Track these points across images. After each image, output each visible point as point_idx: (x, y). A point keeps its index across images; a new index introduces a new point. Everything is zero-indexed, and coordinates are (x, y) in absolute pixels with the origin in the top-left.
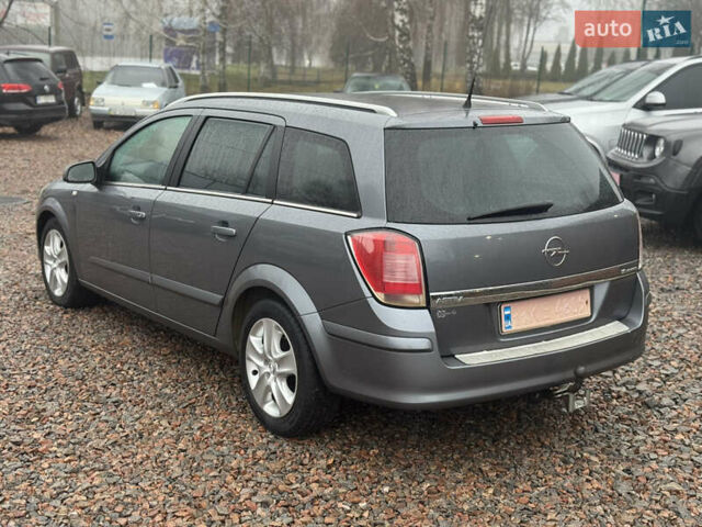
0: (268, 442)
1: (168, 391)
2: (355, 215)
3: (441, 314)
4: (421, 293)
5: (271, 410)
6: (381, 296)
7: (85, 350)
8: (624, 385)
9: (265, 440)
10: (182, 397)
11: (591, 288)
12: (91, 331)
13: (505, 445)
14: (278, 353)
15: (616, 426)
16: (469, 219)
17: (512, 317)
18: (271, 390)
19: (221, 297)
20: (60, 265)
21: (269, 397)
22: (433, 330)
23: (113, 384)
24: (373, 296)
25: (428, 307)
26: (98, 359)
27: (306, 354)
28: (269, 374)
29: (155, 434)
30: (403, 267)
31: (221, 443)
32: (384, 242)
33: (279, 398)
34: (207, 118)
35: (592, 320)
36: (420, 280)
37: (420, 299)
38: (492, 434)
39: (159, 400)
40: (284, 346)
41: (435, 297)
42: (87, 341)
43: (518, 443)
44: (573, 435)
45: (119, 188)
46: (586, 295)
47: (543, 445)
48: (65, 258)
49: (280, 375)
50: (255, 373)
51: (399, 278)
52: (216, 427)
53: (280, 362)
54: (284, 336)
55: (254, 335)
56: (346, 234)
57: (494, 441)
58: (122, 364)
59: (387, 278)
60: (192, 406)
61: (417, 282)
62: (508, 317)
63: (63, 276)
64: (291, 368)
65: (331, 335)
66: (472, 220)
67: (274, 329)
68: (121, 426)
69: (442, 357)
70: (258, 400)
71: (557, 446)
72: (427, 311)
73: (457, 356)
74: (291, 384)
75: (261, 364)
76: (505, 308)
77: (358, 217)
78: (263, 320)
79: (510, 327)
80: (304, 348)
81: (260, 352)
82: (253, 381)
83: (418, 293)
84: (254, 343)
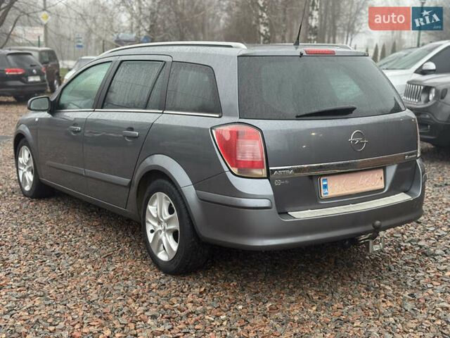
0: (160, 278)
1: (94, 247)
2: (217, 116)
3: (278, 183)
4: (263, 168)
5: (162, 256)
6: (235, 170)
7: (41, 223)
8: (409, 242)
9: (158, 277)
10: (104, 251)
11: (384, 169)
12: (47, 212)
13: (325, 279)
14: (167, 216)
15: (404, 267)
16: (297, 117)
17: (328, 187)
18: (162, 243)
19: (129, 180)
20: (29, 169)
21: (162, 248)
22: (272, 194)
23: (58, 244)
24: (230, 170)
25: (268, 177)
26: (49, 229)
27: (185, 215)
28: (161, 231)
29: (82, 274)
30: (250, 149)
31: (127, 279)
32: (237, 133)
33: (167, 247)
34: (122, 62)
35: (386, 190)
36: (263, 158)
37: (263, 172)
38: (317, 272)
39: (87, 253)
40: (171, 211)
41: (273, 171)
42: (43, 218)
43: (335, 278)
44: (374, 273)
45: (65, 114)
47: (352, 279)
48: (31, 164)
49: (168, 231)
50: (152, 231)
51: (248, 157)
52: (125, 269)
53: (168, 222)
54: (171, 204)
55: (151, 205)
56: (211, 129)
57: (318, 277)
58: (65, 231)
59: (239, 157)
60: (110, 256)
61: (260, 160)
62: (325, 186)
63: (30, 177)
64: (175, 226)
65: (202, 200)
66: (299, 117)
67: (164, 200)
68: (59, 269)
69: (279, 213)
70: (154, 250)
71: (362, 280)
72: (267, 180)
73: (289, 213)
74: (175, 238)
75: (156, 224)
76: (323, 180)
77: (220, 117)
78: (157, 194)
79: (327, 193)
80: (184, 211)
81: (155, 216)
82: (151, 237)
83: (261, 167)
84: (151, 210)
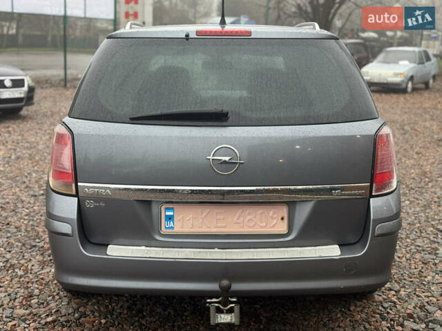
11: (291, 205)
17: (176, 219)
25: (77, 195)
35: (291, 237)
46: (284, 211)
72: (75, 199)
73: (109, 246)
79: (172, 228)
